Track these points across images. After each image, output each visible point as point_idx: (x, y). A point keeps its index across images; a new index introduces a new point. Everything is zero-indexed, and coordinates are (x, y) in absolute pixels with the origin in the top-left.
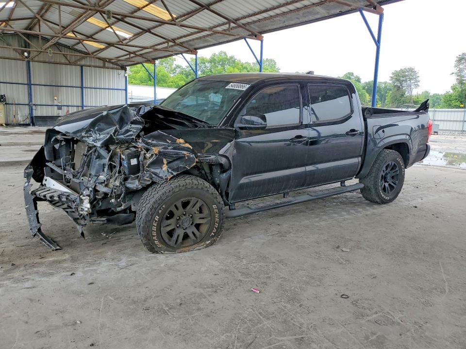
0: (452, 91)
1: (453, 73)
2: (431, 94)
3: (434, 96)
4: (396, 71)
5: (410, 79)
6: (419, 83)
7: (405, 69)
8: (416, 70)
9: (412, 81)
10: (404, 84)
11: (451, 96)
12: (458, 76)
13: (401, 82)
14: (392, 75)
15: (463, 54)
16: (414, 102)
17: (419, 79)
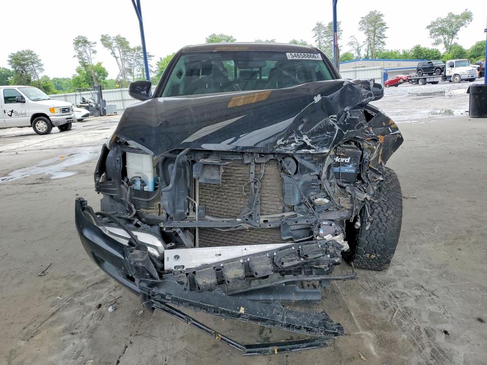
0: (78, 74)
1: (75, 56)
2: (51, 78)
3: (55, 80)
4: (14, 54)
5: (33, 63)
6: (43, 67)
7: (23, 51)
8: (35, 52)
9: (34, 65)
10: (27, 68)
11: (78, 78)
12: (80, 58)
13: (22, 66)
14: (9, 59)
15: (79, 37)
16: (43, 87)
17: (41, 62)
